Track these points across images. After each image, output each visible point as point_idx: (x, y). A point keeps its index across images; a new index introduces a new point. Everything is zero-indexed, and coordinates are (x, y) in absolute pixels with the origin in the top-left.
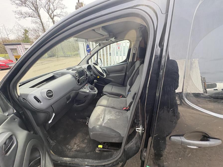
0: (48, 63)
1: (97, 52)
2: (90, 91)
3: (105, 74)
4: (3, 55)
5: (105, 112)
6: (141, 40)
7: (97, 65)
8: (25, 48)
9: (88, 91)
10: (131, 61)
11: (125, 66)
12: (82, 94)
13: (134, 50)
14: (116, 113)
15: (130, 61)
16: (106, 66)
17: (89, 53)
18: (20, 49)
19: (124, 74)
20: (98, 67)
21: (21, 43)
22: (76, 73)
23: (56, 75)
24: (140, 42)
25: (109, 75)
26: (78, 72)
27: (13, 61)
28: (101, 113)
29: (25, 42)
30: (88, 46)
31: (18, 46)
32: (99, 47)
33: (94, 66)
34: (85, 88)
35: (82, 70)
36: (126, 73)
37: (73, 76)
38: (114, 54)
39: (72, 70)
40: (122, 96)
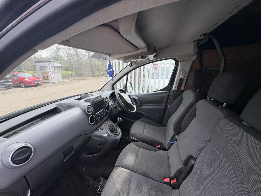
0: (74, 82)
1: (127, 74)
2: (109, 135)
3: (135, 106)
4: (32, 72)
5: (129, 185)
6: (193, 60)
7: (124, 92)
8: (54, 66)
9: (106, 135)
10: (176, 89)
11: (166, 95)
12: (96, 140)
13: (182, 73)
14: (150, 191)
15: (173, 89)
16: (137, 93)
17: (111, 78)
18: (48, 67)
19: (164, 107)
20: (125, 96)
21: (51, 61)
22: (89, 106)
23: (59, 107)
24: (193, 62)
25: (141, 106)
26: (94, 104)
27: (39, 79)
28: (121, 189)
29: (55, 60)
30: (110, 66)
31: (48, 63)
32: (129, 68)
33: (121, 94)
34: (102, 129)
35: (102, 101)
36: (166, 107)
37: (84, 111)
38: (148, 77)
39: (85, 101)
40: (159, 146)
